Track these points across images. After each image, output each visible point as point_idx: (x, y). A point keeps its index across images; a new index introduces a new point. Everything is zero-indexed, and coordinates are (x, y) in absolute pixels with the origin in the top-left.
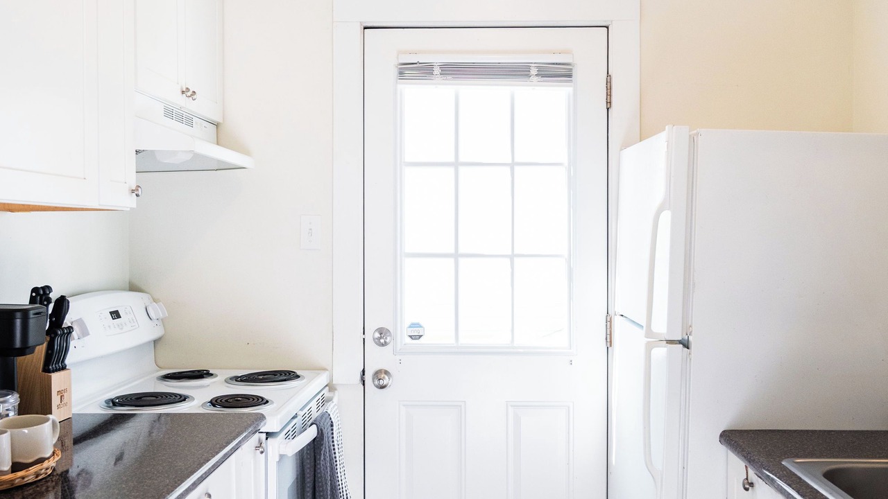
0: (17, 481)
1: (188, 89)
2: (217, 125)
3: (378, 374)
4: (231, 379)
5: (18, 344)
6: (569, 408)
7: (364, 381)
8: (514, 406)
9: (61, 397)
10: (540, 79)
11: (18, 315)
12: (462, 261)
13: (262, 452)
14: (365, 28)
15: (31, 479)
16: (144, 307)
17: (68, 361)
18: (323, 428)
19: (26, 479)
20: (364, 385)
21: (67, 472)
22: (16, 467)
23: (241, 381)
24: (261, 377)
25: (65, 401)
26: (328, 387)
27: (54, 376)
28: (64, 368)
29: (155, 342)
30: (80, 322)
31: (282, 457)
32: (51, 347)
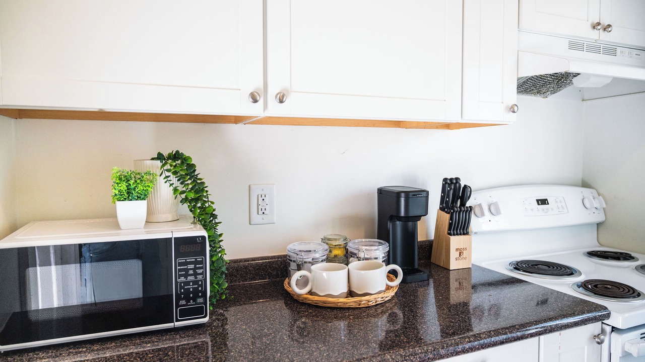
0: (339, 304)
5: (402, 214)
9: (460, 253)
11: (403, 195)
15: (354, 305)
16: (582, 198)
22: (351, 294)
25: (464, 256)
27: (453, 239)
28: (467, 234)
29: (599, 225)
30: (496, 204)
31: (626, 355)
32: (451, 219)
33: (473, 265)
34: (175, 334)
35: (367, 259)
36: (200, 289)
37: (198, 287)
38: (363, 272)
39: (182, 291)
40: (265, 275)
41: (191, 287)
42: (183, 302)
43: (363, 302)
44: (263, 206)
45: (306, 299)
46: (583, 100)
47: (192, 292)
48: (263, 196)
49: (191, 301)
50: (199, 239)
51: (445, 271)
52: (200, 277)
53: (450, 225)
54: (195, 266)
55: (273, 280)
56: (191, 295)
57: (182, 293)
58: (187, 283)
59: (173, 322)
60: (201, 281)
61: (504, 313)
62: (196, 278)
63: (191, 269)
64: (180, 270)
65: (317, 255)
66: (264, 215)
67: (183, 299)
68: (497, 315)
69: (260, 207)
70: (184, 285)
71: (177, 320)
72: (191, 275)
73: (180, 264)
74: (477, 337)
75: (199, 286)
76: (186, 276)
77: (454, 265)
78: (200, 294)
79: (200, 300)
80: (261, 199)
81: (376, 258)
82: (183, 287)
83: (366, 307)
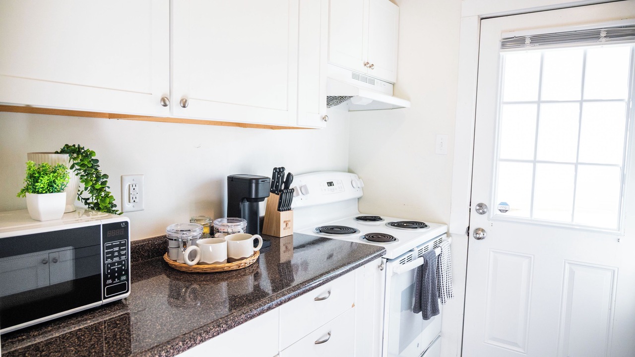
0: (226, 268)
1: (368, 63)
2: (394, 84)
3: (477, 231)
4: (389, 224)
5: (253, 196)
6: (614, 271)
7: (468, 234)
8: (570, 263)
9: (286, 224)
10: (608, 39)
11: (254, 181)
12: (538, 165)
13: (381, 270)
14: (482, 19)
15: (235, 268)
16: (350, 180)
17: (292, 206)
18: (428, 260)
19: (231, 268)
20: (468, 235)
21: (290, 262)
22: (230, 260)
23: (394, 225)
24: (405, 224)
25: (289, 226)
26: (446, 235)
27: (282, 213)
28: (289, 209)
29: (359, 199)
30: (305, 186)
31: (395, 274)
32: (281, 198)
33: (294, 233)
34: (105, 310)
35: (233, 233)
36: (123, 268)
37: (122, 267)
38: (238, 242)
39: (109, 271)
40: (138, 257)
41: (116, 267)
42: (110, 281)
43: (242, 265)
44: (134, 195)
45: (196, 268)
46: (349, 111)
47: (116, 272)
48: (134, 185)
49: (116, 280)
50: (123, 224)
51: (277, 239)
52: (123, 258)
53: (280, 203)
54: (119, 249)
55: (145, 261)
56: (116, 274)
57: (109, 273)
58: (113, 264)
59: (101, 300)
60: (124, 261)
61: (310, 267)
62: (120, 259)
63: (116, 251)
64: (108, 253)
65: (195, 234)
66: (135, 203)
67: (109, 279)
68: (306, 269)
69: (131, 196)
70: (111, 266)
71: (105, 298)
72: (116, 256)
73: (108, 248)
74: (298, 287)
75: (124, 265)
76: (111, 258)
77: (283, 233)
78: (123, 273)
79: (124, 278)
80: (132, 189)
81: (239, 232)
82: (108, 268)
83: (244, 268)
